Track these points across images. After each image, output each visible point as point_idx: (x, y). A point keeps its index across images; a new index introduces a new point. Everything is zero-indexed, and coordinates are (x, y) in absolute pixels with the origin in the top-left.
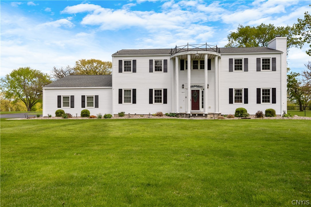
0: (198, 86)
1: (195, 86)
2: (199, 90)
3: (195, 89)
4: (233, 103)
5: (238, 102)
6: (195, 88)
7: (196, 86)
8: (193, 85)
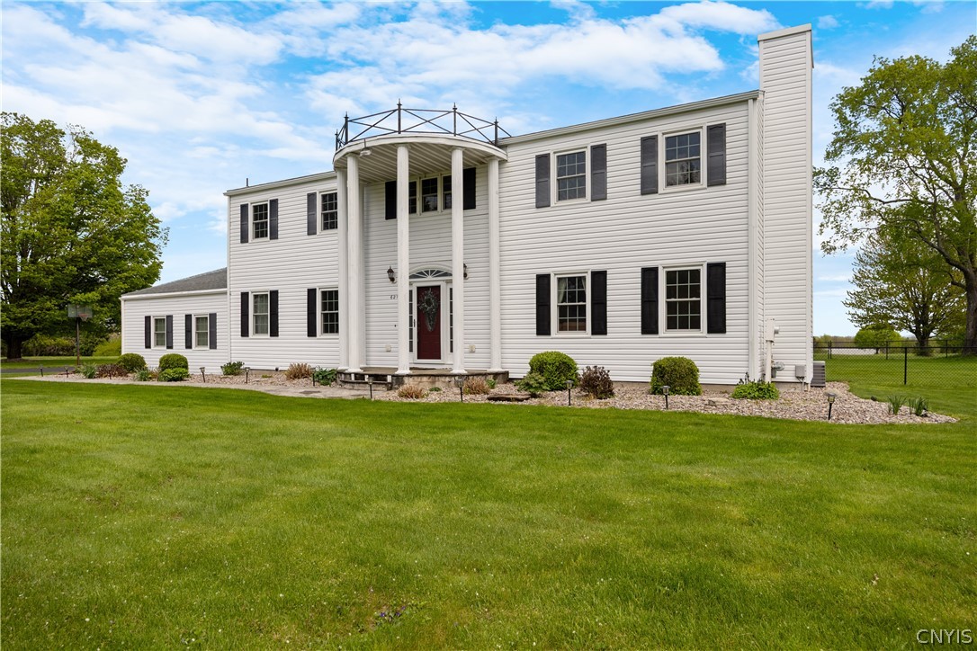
0: (437, 273)
1: (427, 272)
2: (439, 287)
3: (429, 281)
4: (549, 334)
5: (573, 328)
6: (430, 278)
7: (432, 271)
8: (422, 268)
